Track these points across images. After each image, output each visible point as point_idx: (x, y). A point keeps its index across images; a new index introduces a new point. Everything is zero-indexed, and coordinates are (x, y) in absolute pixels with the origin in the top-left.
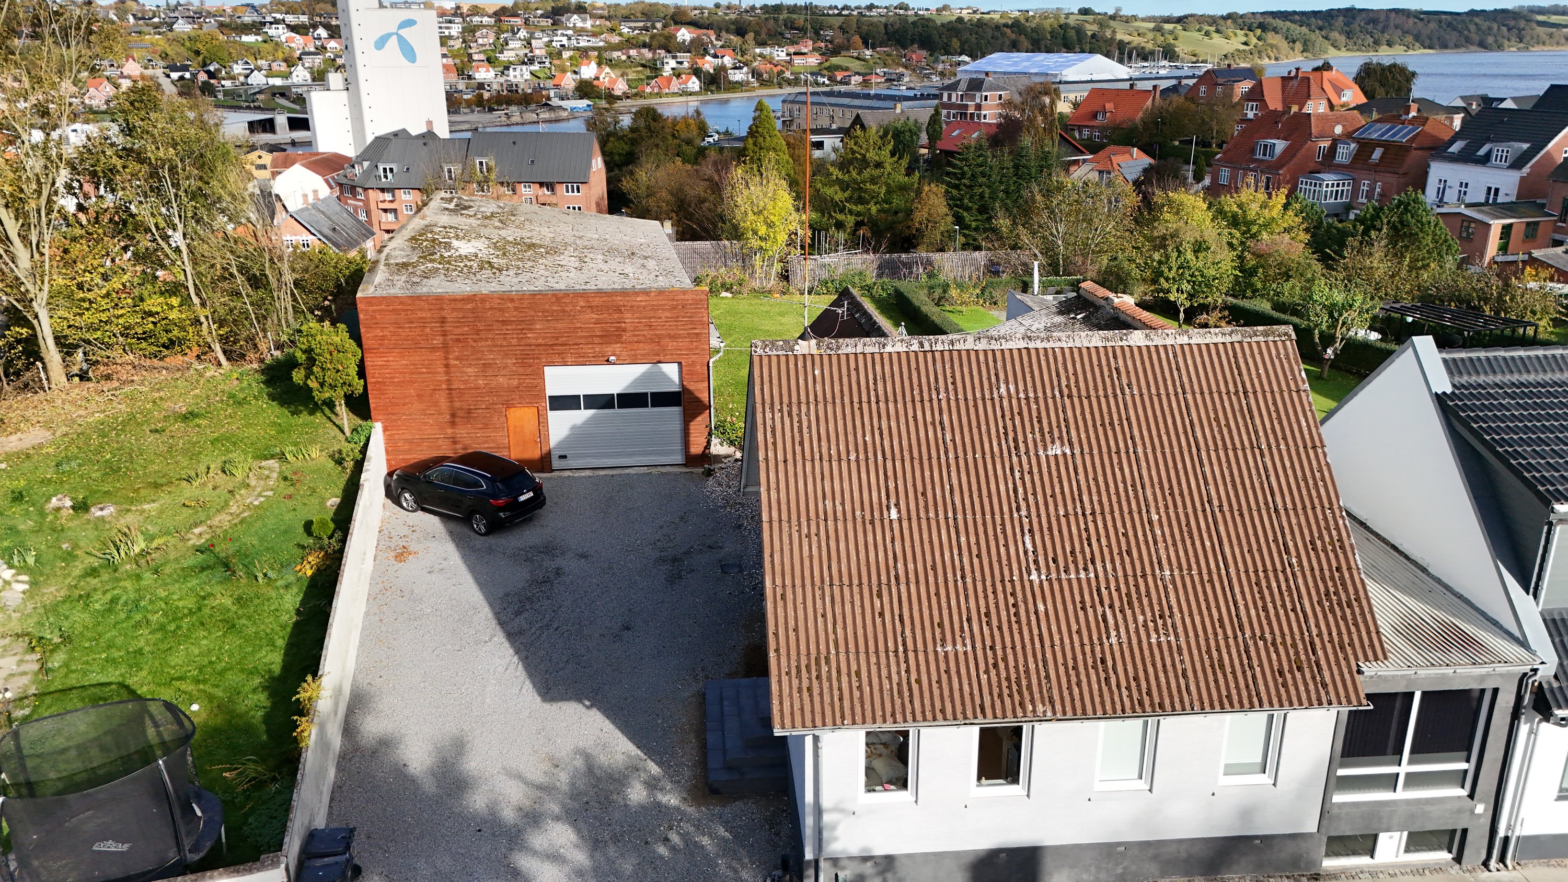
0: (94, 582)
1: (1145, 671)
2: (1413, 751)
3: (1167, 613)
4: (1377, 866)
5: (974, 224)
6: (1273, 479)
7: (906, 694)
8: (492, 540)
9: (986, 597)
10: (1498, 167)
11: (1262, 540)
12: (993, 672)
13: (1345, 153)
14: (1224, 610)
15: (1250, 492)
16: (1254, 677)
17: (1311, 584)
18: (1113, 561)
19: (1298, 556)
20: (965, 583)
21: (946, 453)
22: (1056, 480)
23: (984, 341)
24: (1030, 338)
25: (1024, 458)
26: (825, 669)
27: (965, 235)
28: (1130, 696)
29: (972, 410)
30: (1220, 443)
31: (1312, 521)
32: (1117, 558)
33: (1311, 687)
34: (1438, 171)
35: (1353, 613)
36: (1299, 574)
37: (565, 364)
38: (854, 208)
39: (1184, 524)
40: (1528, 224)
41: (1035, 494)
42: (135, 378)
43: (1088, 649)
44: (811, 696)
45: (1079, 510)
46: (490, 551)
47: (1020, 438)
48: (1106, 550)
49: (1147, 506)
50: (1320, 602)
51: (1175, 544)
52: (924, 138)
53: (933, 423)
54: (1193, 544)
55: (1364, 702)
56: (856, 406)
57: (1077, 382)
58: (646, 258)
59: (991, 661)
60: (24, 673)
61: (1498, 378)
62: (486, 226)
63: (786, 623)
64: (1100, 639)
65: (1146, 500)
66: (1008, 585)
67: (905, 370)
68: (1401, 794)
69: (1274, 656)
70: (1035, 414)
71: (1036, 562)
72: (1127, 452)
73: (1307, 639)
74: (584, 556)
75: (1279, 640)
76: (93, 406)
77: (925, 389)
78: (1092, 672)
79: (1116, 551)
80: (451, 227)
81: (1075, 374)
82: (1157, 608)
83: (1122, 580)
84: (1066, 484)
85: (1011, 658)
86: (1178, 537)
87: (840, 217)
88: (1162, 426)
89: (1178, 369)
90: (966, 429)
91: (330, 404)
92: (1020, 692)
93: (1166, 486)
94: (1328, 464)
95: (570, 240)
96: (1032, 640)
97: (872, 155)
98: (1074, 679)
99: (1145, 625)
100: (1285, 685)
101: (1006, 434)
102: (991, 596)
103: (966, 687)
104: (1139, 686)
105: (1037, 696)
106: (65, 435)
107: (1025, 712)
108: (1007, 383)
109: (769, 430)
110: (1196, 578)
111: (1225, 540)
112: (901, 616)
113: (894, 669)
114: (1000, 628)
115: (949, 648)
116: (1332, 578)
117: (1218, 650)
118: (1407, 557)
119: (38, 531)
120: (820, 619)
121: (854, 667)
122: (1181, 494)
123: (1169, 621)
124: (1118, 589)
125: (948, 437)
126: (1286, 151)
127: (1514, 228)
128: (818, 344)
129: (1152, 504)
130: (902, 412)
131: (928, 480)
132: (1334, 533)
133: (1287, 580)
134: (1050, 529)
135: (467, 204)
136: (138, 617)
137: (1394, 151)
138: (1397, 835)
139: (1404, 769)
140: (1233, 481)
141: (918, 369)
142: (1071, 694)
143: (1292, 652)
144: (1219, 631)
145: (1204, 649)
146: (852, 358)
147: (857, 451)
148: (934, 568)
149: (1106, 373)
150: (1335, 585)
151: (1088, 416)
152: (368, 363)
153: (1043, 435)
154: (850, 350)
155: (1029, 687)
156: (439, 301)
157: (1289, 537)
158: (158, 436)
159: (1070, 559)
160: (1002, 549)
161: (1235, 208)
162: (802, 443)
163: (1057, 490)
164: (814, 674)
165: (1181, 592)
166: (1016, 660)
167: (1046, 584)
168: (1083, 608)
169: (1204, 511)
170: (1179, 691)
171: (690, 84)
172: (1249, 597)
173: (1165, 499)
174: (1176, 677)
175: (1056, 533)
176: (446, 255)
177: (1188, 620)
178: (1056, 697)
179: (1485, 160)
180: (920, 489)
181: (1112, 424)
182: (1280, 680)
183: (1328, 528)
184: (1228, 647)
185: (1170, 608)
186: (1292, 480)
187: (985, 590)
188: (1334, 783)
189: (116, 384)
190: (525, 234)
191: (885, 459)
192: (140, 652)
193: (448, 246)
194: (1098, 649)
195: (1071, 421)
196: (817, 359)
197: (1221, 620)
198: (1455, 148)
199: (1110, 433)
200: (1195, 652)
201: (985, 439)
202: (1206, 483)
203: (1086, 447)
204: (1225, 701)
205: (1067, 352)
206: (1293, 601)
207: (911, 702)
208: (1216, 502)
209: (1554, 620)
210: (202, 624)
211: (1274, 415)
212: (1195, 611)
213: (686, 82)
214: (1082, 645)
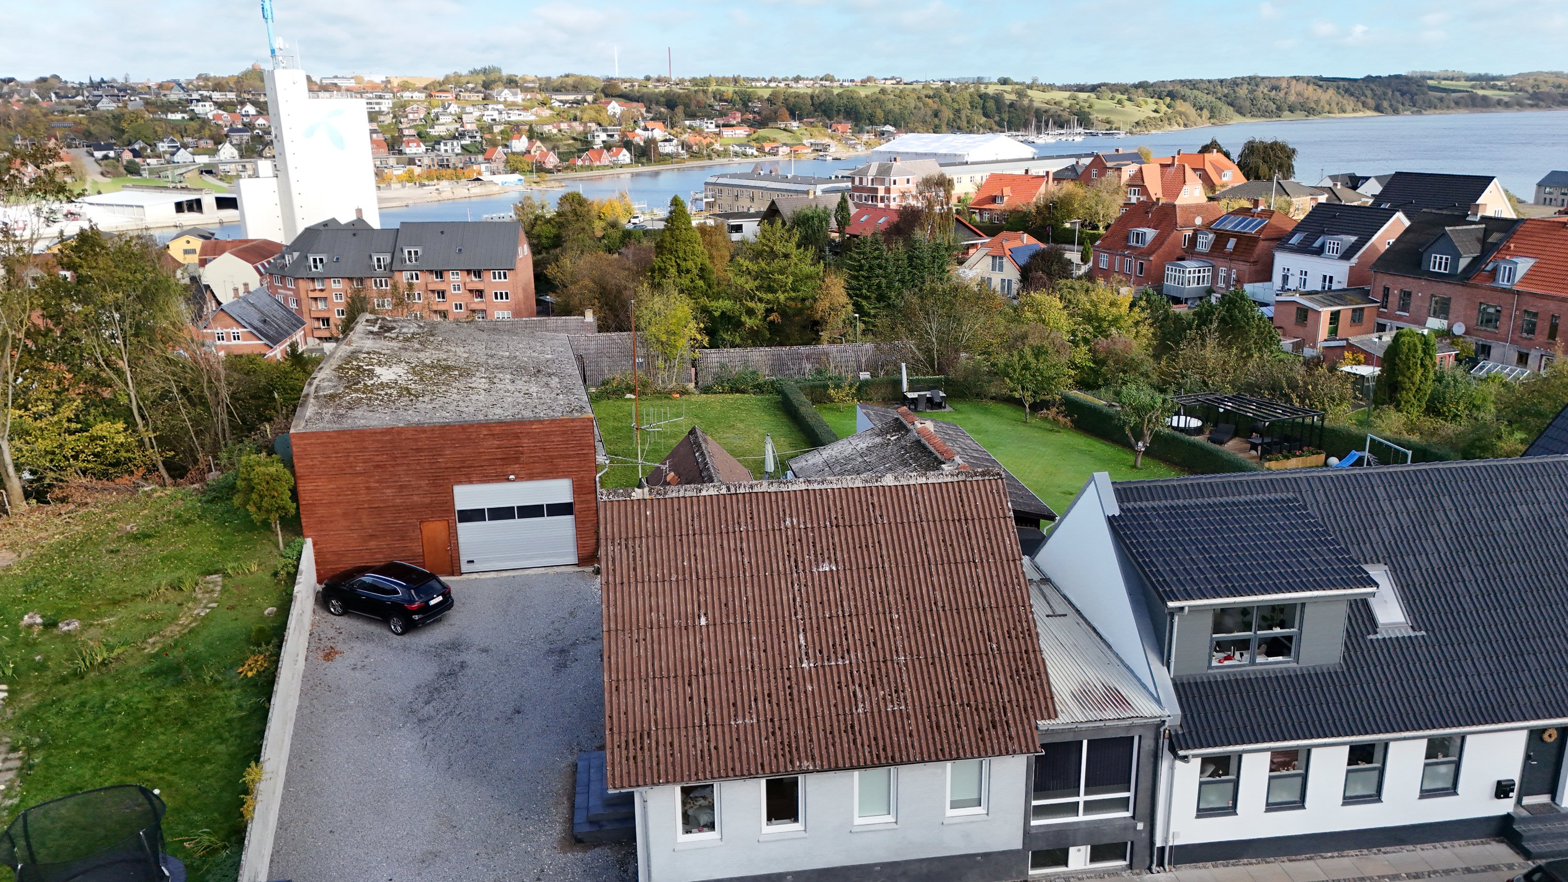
0: (65, 688)
1: (883, 732)
2: (1086, 786)
3: (900, 688)
4: (1071, 872)
6: (982, 585)
7: (707, 758)
8: (406, 639)
9: (769, 682)
11: (972, 632)
12: (771, 739)
13: (1205, 241)
14: (942, 685)
15: (966, 595)
16: (961, 735)
17: (1006, 663)
18: (863, 651)
19: (998, 643)
20: (753, 672)
21: (744, 572)
22: (824, 590)
23: (775, 485)
24: (809, 482)
25: (802, 574)
26: (647, 741)
28: (870, 752)
29: (765, 539)
30: (945, 559)
31: (1010, 616)
32: (866, 648)
33: (1002, 740)
34: (1283, 261)
35: (1035, 684)
36: (998, 656)
37: (471, 482)
38: (764, 296)
39: (916, 621)
40: (1354, 310)
41: (808, 602)
42: (89, 500)
43: (842, 718)
44: (636, 763)
45: (840, 613)
46: (405, 648)
47: (800, 560)
48: (858, 643)
49: (890, 608)
50: (1011, 677)
51: (908, 637)
53: (735, 550)
54: (922, 636)
55: (1039, 749)
56: (678, 538)
57: (843, 515)
58: (550, 375)
59: (770, 730)
60: (10, 769)
61: (1155, 503)
62: (406, 349)
63: (619, 708)
64: (851, 710)
65: (889, 603)
66: (786, 672)
67: (715, 509)
68: (1082, 817)
69: (976, 718)
70: (811, 541)
71: (807, 654)
72: (877, 567)
73: (1001, 704)
74: (485, 651)
75: (980, 706)
76: (52, 529)
77: (730, 523)
78: (844, 734)
79: (865, 643)
80: (375, 353)
81: (842, 509)
82: (893, 685)
83: (868, 665)
84: (831, 593)
85: (785, 727)
86: (911, 631)
87: (751, 304)
88: (903, 546)
89: (918, 503)
90: (759, 554)
91: (266, 525)
92: (790, 752)
93: (905, 592)
94: (1023, 573)
95: (483, 359)
96: (801, 713)
97: (779, 248)
98: (830, 741)
99: (884, 698)
100: (983, 739)
101: (789, 556)
102: (773, 681)
103: (751, 750)
104: (877, 744)
105: (803, 755)
106: (31, 555)
107: (793, 766)
108: (791, 517)
109: (610, 559)
110: (923, 662)
111: (945, 632)
112: (705, 699)
113: (698, 739)
114: (778, 705)
115: (740, 722)
116: (1021, 659)
117: (936, 715)
119: (13, 646)
120: (644, 704)
121: (669, 739)
122: (915, 598)
123: (902, 695)
124: (865, 672)
125: (746, 560)
126: (1156, 239)
127: (1342, 315)
128: (650, 491)
129: (894, 607)
130: (712, 542)
131: (730, 594)
132: (1025, 624)
133: (989, 661)
134: (818, 628)
135: (390, 325)
136: (104, 719)
137: (1245, 242)
138: (1083, 848)
139: (1082, 798)
140: (954, 587)
141: (725, 508)
142: (828, 752)
143: (989, 715)
144: (938, 700)
145: (926, 714)
146: (676, 501)
147: (677, 573)
148: (731, 662)
149: (865, 508)
150: (1023, 664)
151: (850, 541)
152: (300, 488)
153: (816, 556)
154: (674, 495)
155: (797, 749)
156: (360, 435)
157: (992, 629)
158: (112, 555)
159: (832, 650)
160: (783, 645)
162: (635, 569)
163: (825, 598)
164: (639, 746)
165: (911, 672)
166: (789, 729)
167: (813, 670)
168: (840, 688)
169: (931, 610)
170: (907, 747)
171: (621, 157)
172: (960, 674)
173: (903, 602)
174: (905, 736)
175: (823, 630)
176: (369, 383)
177: (915, 693)
178: (817, 755)
179: (1319, 252)
180: (723, 601)
181: (867, 546)
182: (980, 736)
183: (1020, 621)
184: (943, 712)
185: (903, 684)
186: (996, 586)
187: (768, 676)
189: (72, 507)
190: (443, 356)
191: (698, 579)
192: (108, 748)
193: (371, 374)
194: (849, 717)
195: (838, 545)
196: (649, 502)
197: (939, 693)
198: (1294, 240)
199: (865, 553)
200: (920, 717)
201: (774, 560)
202: (934, 589)
203: (847, 564)
204: (939, 753)
205: (837, 492)
206: (992, 677)
207: (710, 763)
208: (940, 604)
209: (1183, 684)
210: (159, 721)
211: (986, 536)
212: (921, 687)
213: (617, 154)
214: (838, 715)
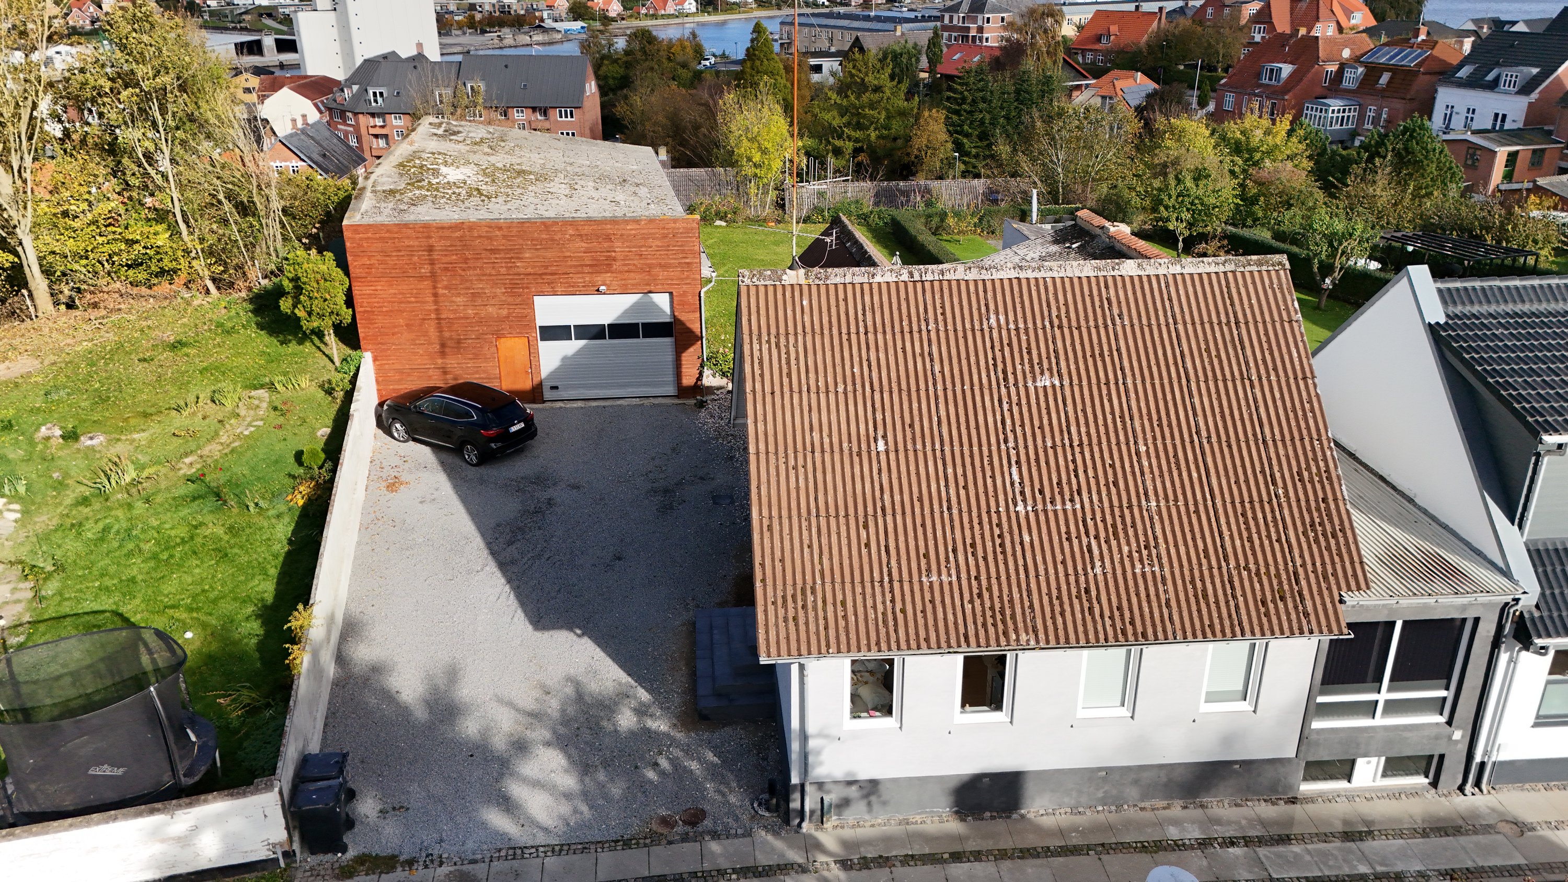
0: (86, 511)
1: (1129, 600)
2: (1392, 679)
3: (1152, 543)
4: (1354, 790)
5: (974, 151)
6: (1262, 410)
7: (891, 623)
8: (483, 470)
9: (972, 528)
10: (1506, 93)
11: (1249, 471)
12: (977, 602)
13: (1352, 77)
14: (1209, 540)
15: (1239, 423)
16: (1237, 607)
17: (1297, 515)
18: (1099, 492)
19: (1285, 487)
20: (951, 515)
21: (935, 384)
22: (1044, 412)
23: (974, 271)
24: (1021, 268)
25: (1013, 389)
26: (810, 598)
27: (964, 163)
28: (1113, 626)
29: (961, 341)
30: (1210, 374)
31: (1300, 452)
32: (1103, 489)
33: (1293, 616)
34: (1446, 97)
35: (1338, 544)
36: (1285, 505)
37: (555, 294)
38: (853, 133)
39: (1171, 454)
40: (1534, 151)
41: (1022, 425)
42: (122, 306)
43: (1072, 579)
44: (797, 625)
45: (1067, 442)
46: (482, 481)
47: (1010, 369)
48: (1092, 482)
49: (1135, 437)
50: (1305, 533)
51: (1162, 476)
52: (924, 62)
53: (922, 355)
54: (1180, 475)
55: (1345, 631)
56: (845, 337)
57: (1067, 312)
58: (638, 185)
59: (975, 591)
60: (18, 601)
61: (1492, 308)
62: (475, 152)
63: (773, 553)
64: (1085, 569)
65: (1134, 431)
66: (994, 516)
67: (894, 300)
68: (1380, 720)
69: (1257, 586)
70: (1024, 345)
71: (1022, 493)
72: (1117, 383)
73: (1291, 569)
74: (576, 487)
75: (1263, 570)
76: (80, 335)
77: (914, 319)
78: (1076, 601)
79: (1102, 482)
80: (440, 153)
81: (1066, 304)
82: (1142, 538)
83: (1107, 511)
84: (1054, 416)
85: (995, 588)
86: (1165, 468)
87: (838, 143)
88: (1152, 356)
89: (1170, 300)
90: (955, 361)
91: (320, 334)
92: (1004, 622)
93: (1155, 417)
94: (1317, 395)
95: (560, 166)
96: (1017, 570)
97: (870, 79)
98: (1057, 609)
99: (1130, 556)
100: (1267, 614)
101: (995, 365)
102: (977, 527)
103: (950, 617)
104: (1122, 615)
105: (1020, 625)
106: (54, 364)
107: (1008, 641)
108: (997, 313)
109: (756, 361)
110: (1183, 509)
111: (1212, 471)
112: (887, 547)
113: (879, 599)
114: (985, 558)
115: (934, 578)
116: (1318, 509)
117: (1202, 580)
118: (1394, 488)
119: (29, 460)
120: (806, 550)
121: (839, 597)
122: (1170, 425)
123: (1154, 552)
124: (1104, 520)
125: (937, 368)
126: (1292, 75)
127: (1520, 156)
128: (806, 274)
129: (1140, 436)
130: (890, 343)
131: (916, 412)
132: (1322, 464)
133: (1273, 511)
134: (1037, 460)
135: (456, 129)
136: (131, 546)
137: (1402, 76)
138: (1374, 760)
139: (1384, 696)
140: (1222, 412)
141: (907, 299)
142: (1054, 623)
143: (1275, 582)
144: (1204, 561)
145: (1188, 579)
146: (841, 288)
147: (845, 383)
148: (920, 499)
149: (1097, 304)
150: (1321, 516)
151: (1078, 347)
152: (356, 292)
153: (1032, 366)
154: (838, 280)
155: (1013, 616)
156: (426, 228)
157: (1276, 468)
158: (146, 365)
159: (1056, 490)
160: (989, 481)
161: (1238, 135)
162: (789, 375)
163: (1045, 421)
164: (800, 604)
165: (1167, 523)
166: (1000, 590)
167: (1032, 515)
168: (1069, 539)
169: (1192, 442)
170: (1162, 621)
171: (686, 6)
172: (1234, 528)
173: (1153, 430)
174: (1160, 607)
175: (1043, 464)
176: (434, 181)
177: (1173, 551)
178: (1040, 626)
179: (1493, 86)
180: (908, 420)
181: (1102, 355)
182: (1263, 610)
183: (1315, 460)
184: (1212, 577)
185: (1155, 538)
186: (1281, 411)
187: (971, 521)
188: (1313, 710)
189: (103, 312)
190: (515, 160)
191: (873, 391)
192: (133, 580)
193: (436, 173)
194: (1082, 579)
195: (1061, 352)
196: (805, 289)
197: (1206, 550)
198: (1463, 73)
199: (1100, 364)
200: (1179, 582)
201: (974, 371)
202: (1195, 414)
203: (1075, 378)
204: (1208, 630)
205: (1058, 282)
206: (1278, 532)
207: (896, 631)
208: (1204, 433)
209: (1538, 551)
210: (195, 553)
211: (1265, 346)
212: (1180, 542)
213: (682, 4)
214: (1067, 575)
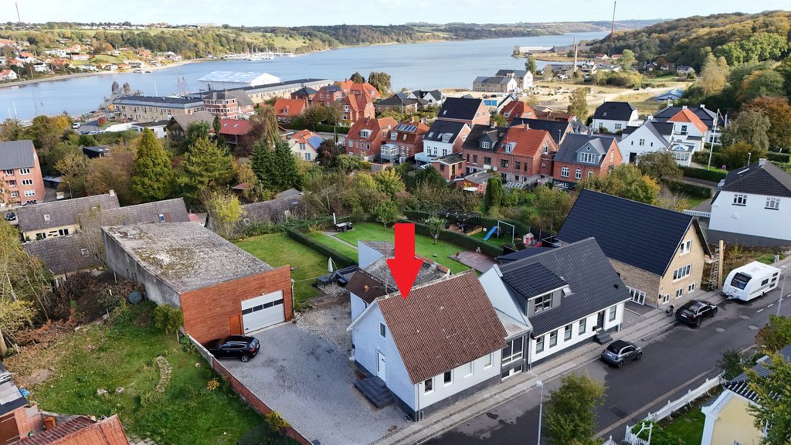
1: (472, 351)
2: (513, 353)
4: (510, 377)
5: (266, 178)
6: (480, 304)
10: (445, 142)
11: (482, 317)
13: (394, 135)
15: (477, 308)
17: (492, 324)
18: (459, 330)
19: (489, 319)
20: (436, 342)
21: (422, 314)
25: (437, 312)
29: (424, 303)
31: (489, 311)
33: (497, 347)
34: (427, 144)
35: (500, 328)
37: (248, 299)
39: (468, 318)
40: (459, 164)
41: (441, 319)
44: (417, 375)
45: (450, 320)
47: (435, 307)
48: (457, 327)
50: (495, 327)
51: (468, 323)
52: (212, 129)
54: (471, 321)
55: (507, 345)
59: (446, 357)
64: (462, 347)
65: (461, 315)
66: (443, 340)
68: (512, 361)
69: (491, 341)
71: (446, 334)
72: (454, 305)
74: (284, 360)
78: (463, 354)
80: (141, 248)
82: (469, 337)
83: (462, 333)
84: (446, 315)
85: (449, 356)
88: (458, 297)
92: (452, 362)
93: (463, 310)
96: (451, 351)
100: (494, 346)
101: (432, 307)
102: (441, 344)
105: (456, 362)
106: (57, 368)
107: (450, 368)
108: (428, 295)
110: (474, 328)
111: (476, 319)
113: (430, 365)
114: (445, 350)
117: (482, 343)
121: (423, 367)
122: (466, 312)
123: (472, 339)
126: (372, 134)
127: (455, 166)
128: (389, 296)
133: (488, 325)
134: (447, 326)
135: (121, 231)
137: (411, 137)
138: (512, 369)
144: (481, 339)
145: (479, 343)
147: (406, 319)
148: (429, 341)
150: (496, 323)
151: (445, 299)
152: (184, 315)
157: (486, 316)
159: (452, 331)
160: (440, 333)
165: (472, 332)
168: (458, 341)
171: (10, 75)
172: (483, 330)
173: (463, 313)
177: (475, 338)
179: (440, 140)
180: (420, 324)
186: (483, 303)
188: (503, 362)
191: (412, 319)
193: (158, 259)
195: (442, 301)
197: (480, 336)
198: (430, 135)
201: (428, 309)
202: (469, 308)
203: (447, 306)
206: (490, 329)
207: (435, 370)
208: (472, 312)
210: (196, 413)
211: (476, 289)
213: (7, 74)
